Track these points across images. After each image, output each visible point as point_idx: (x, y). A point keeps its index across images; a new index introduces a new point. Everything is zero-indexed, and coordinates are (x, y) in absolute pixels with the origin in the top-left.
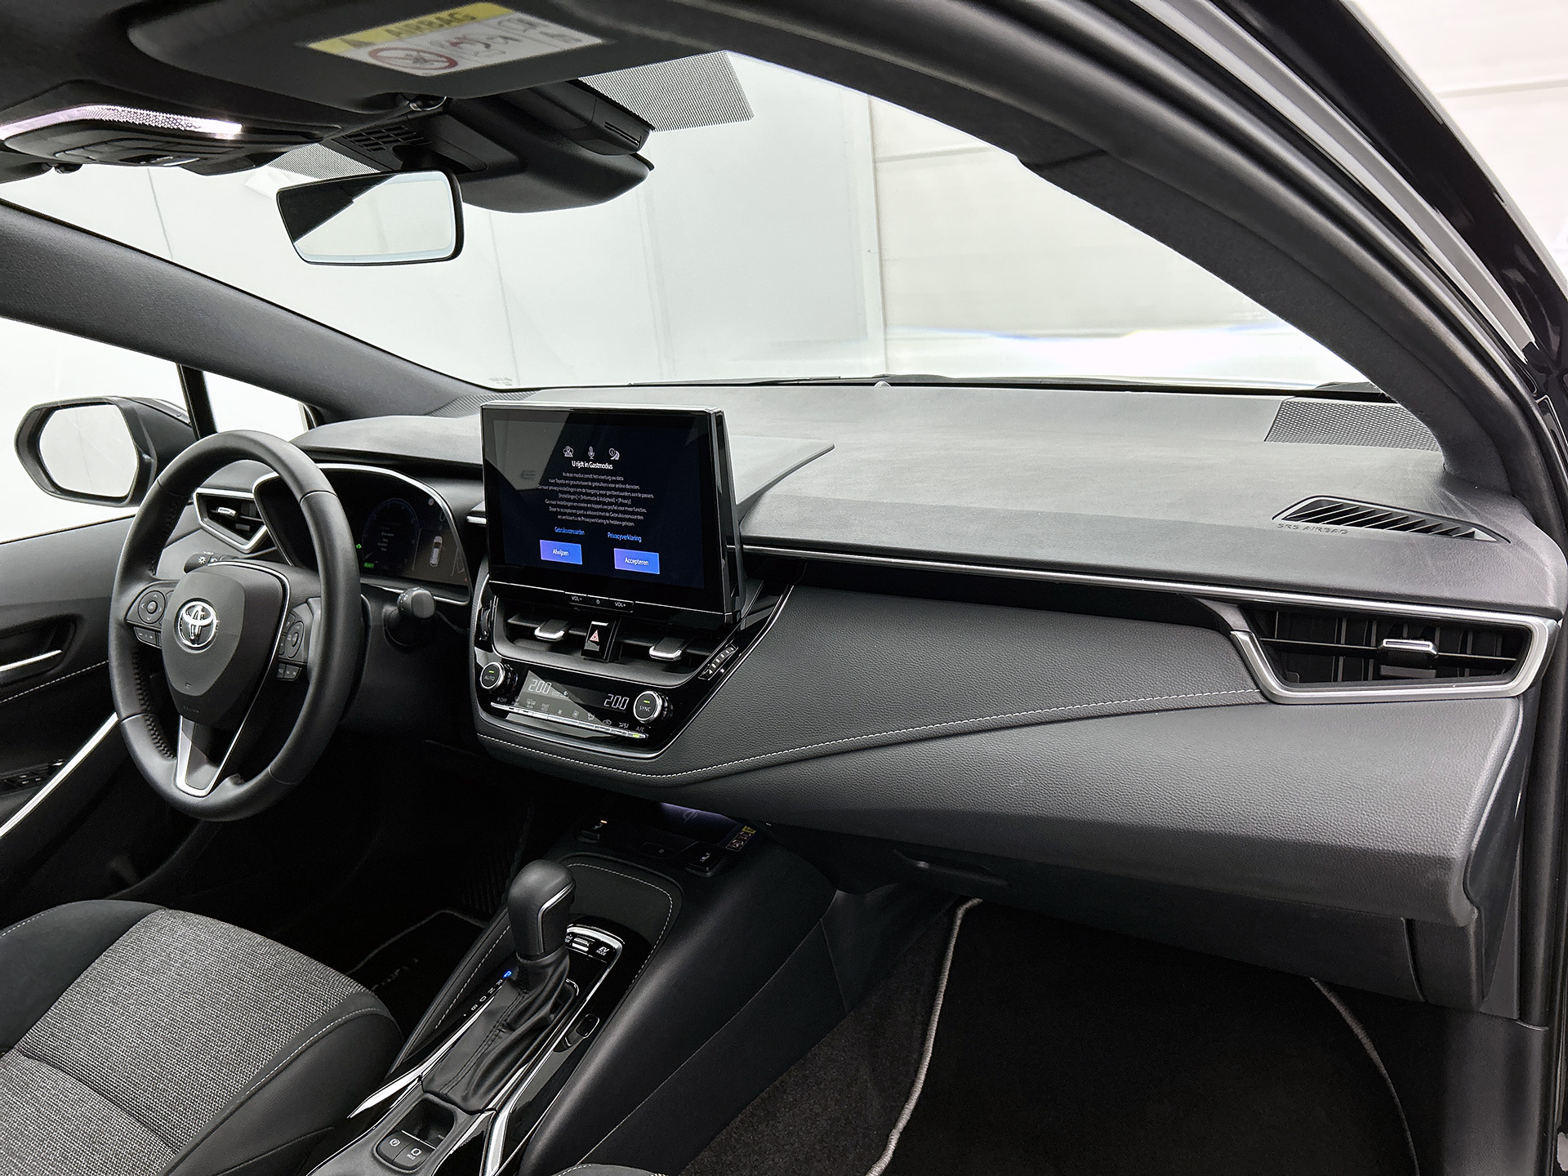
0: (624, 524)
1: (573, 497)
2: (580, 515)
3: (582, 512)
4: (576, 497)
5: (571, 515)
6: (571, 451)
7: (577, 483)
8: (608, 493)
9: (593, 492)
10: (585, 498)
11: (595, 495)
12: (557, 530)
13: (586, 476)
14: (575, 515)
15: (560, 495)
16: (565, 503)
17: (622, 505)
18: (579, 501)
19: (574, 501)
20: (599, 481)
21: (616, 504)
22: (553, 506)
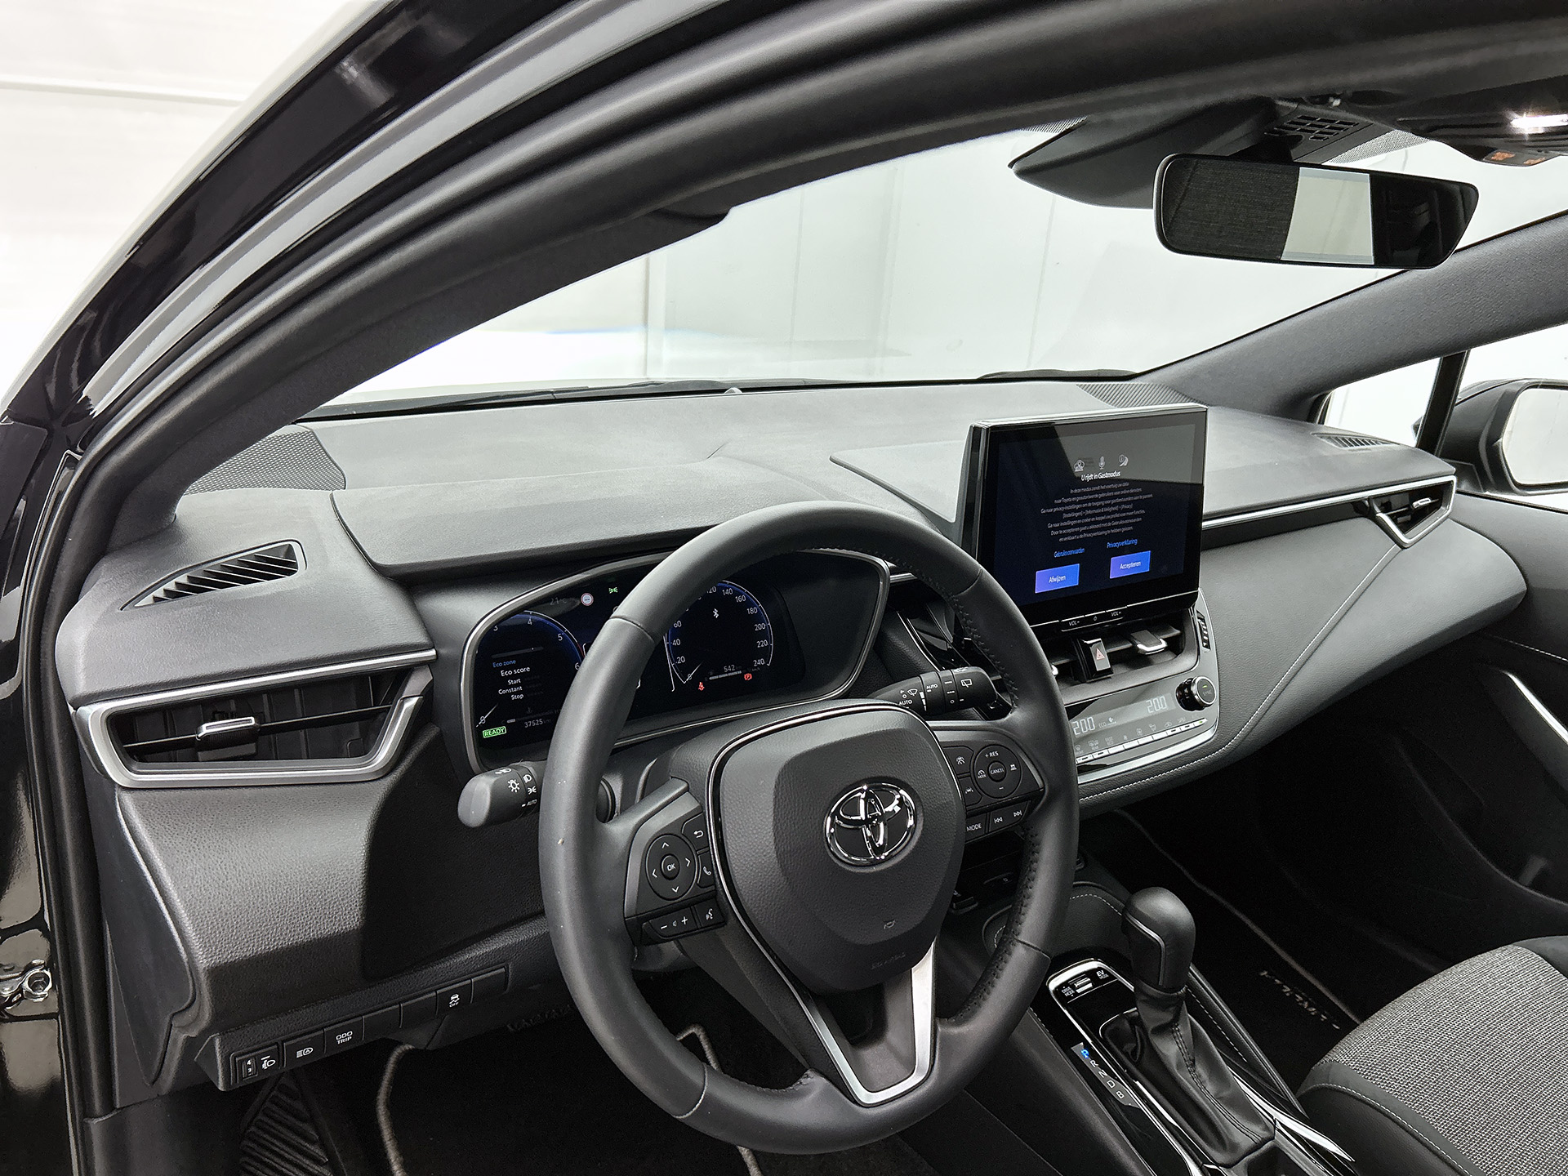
0: (1124, 529)
1: (1077, 514)
2: (1083, 532)
3: (1084, 528)
4: (1080, 514)
5: (1072, 534)
6: (1082, 465)
7: (1085, 497)
8: (1113, 502)
9: (1098, 504)
10: (1090, 512)
11: (1100, 507)
12: (1057, 555)
13: (1094, 489)
14: (1078, 533)
15: (1065, 515)
16: (1069, 523)
17: (1125, 510)
18: (1084, 517)
19: (1079, 518)
20: (1105, 491)
21: (1119, 511)
22: (1055, 529)
